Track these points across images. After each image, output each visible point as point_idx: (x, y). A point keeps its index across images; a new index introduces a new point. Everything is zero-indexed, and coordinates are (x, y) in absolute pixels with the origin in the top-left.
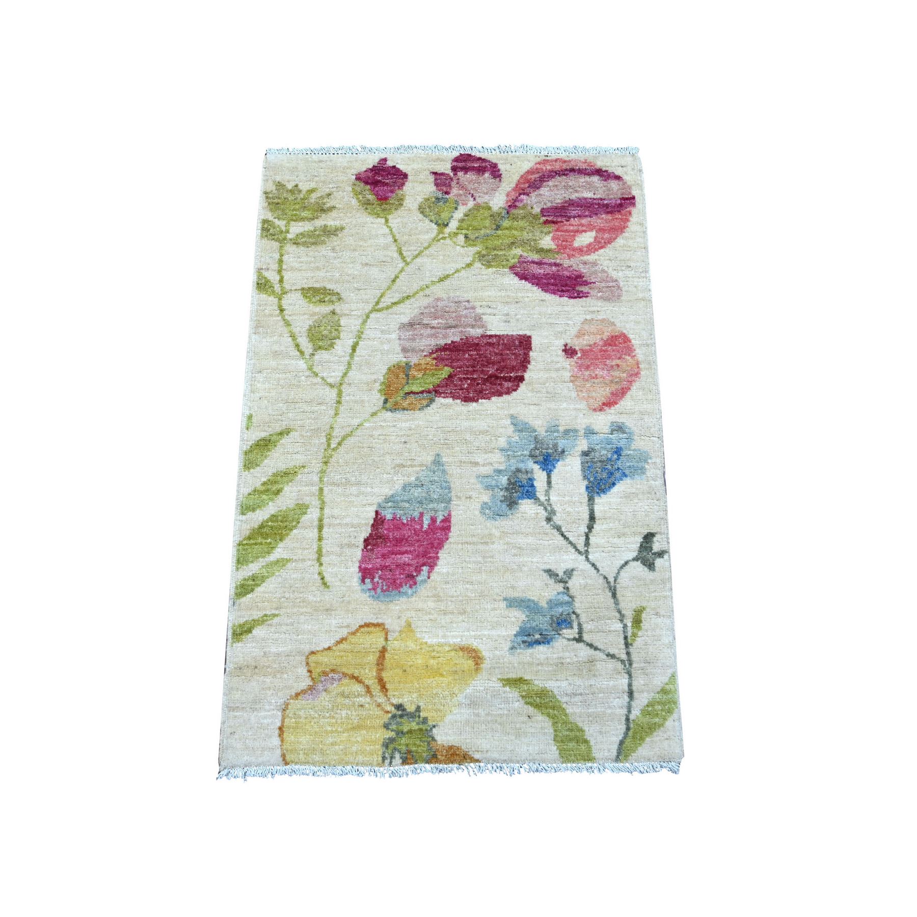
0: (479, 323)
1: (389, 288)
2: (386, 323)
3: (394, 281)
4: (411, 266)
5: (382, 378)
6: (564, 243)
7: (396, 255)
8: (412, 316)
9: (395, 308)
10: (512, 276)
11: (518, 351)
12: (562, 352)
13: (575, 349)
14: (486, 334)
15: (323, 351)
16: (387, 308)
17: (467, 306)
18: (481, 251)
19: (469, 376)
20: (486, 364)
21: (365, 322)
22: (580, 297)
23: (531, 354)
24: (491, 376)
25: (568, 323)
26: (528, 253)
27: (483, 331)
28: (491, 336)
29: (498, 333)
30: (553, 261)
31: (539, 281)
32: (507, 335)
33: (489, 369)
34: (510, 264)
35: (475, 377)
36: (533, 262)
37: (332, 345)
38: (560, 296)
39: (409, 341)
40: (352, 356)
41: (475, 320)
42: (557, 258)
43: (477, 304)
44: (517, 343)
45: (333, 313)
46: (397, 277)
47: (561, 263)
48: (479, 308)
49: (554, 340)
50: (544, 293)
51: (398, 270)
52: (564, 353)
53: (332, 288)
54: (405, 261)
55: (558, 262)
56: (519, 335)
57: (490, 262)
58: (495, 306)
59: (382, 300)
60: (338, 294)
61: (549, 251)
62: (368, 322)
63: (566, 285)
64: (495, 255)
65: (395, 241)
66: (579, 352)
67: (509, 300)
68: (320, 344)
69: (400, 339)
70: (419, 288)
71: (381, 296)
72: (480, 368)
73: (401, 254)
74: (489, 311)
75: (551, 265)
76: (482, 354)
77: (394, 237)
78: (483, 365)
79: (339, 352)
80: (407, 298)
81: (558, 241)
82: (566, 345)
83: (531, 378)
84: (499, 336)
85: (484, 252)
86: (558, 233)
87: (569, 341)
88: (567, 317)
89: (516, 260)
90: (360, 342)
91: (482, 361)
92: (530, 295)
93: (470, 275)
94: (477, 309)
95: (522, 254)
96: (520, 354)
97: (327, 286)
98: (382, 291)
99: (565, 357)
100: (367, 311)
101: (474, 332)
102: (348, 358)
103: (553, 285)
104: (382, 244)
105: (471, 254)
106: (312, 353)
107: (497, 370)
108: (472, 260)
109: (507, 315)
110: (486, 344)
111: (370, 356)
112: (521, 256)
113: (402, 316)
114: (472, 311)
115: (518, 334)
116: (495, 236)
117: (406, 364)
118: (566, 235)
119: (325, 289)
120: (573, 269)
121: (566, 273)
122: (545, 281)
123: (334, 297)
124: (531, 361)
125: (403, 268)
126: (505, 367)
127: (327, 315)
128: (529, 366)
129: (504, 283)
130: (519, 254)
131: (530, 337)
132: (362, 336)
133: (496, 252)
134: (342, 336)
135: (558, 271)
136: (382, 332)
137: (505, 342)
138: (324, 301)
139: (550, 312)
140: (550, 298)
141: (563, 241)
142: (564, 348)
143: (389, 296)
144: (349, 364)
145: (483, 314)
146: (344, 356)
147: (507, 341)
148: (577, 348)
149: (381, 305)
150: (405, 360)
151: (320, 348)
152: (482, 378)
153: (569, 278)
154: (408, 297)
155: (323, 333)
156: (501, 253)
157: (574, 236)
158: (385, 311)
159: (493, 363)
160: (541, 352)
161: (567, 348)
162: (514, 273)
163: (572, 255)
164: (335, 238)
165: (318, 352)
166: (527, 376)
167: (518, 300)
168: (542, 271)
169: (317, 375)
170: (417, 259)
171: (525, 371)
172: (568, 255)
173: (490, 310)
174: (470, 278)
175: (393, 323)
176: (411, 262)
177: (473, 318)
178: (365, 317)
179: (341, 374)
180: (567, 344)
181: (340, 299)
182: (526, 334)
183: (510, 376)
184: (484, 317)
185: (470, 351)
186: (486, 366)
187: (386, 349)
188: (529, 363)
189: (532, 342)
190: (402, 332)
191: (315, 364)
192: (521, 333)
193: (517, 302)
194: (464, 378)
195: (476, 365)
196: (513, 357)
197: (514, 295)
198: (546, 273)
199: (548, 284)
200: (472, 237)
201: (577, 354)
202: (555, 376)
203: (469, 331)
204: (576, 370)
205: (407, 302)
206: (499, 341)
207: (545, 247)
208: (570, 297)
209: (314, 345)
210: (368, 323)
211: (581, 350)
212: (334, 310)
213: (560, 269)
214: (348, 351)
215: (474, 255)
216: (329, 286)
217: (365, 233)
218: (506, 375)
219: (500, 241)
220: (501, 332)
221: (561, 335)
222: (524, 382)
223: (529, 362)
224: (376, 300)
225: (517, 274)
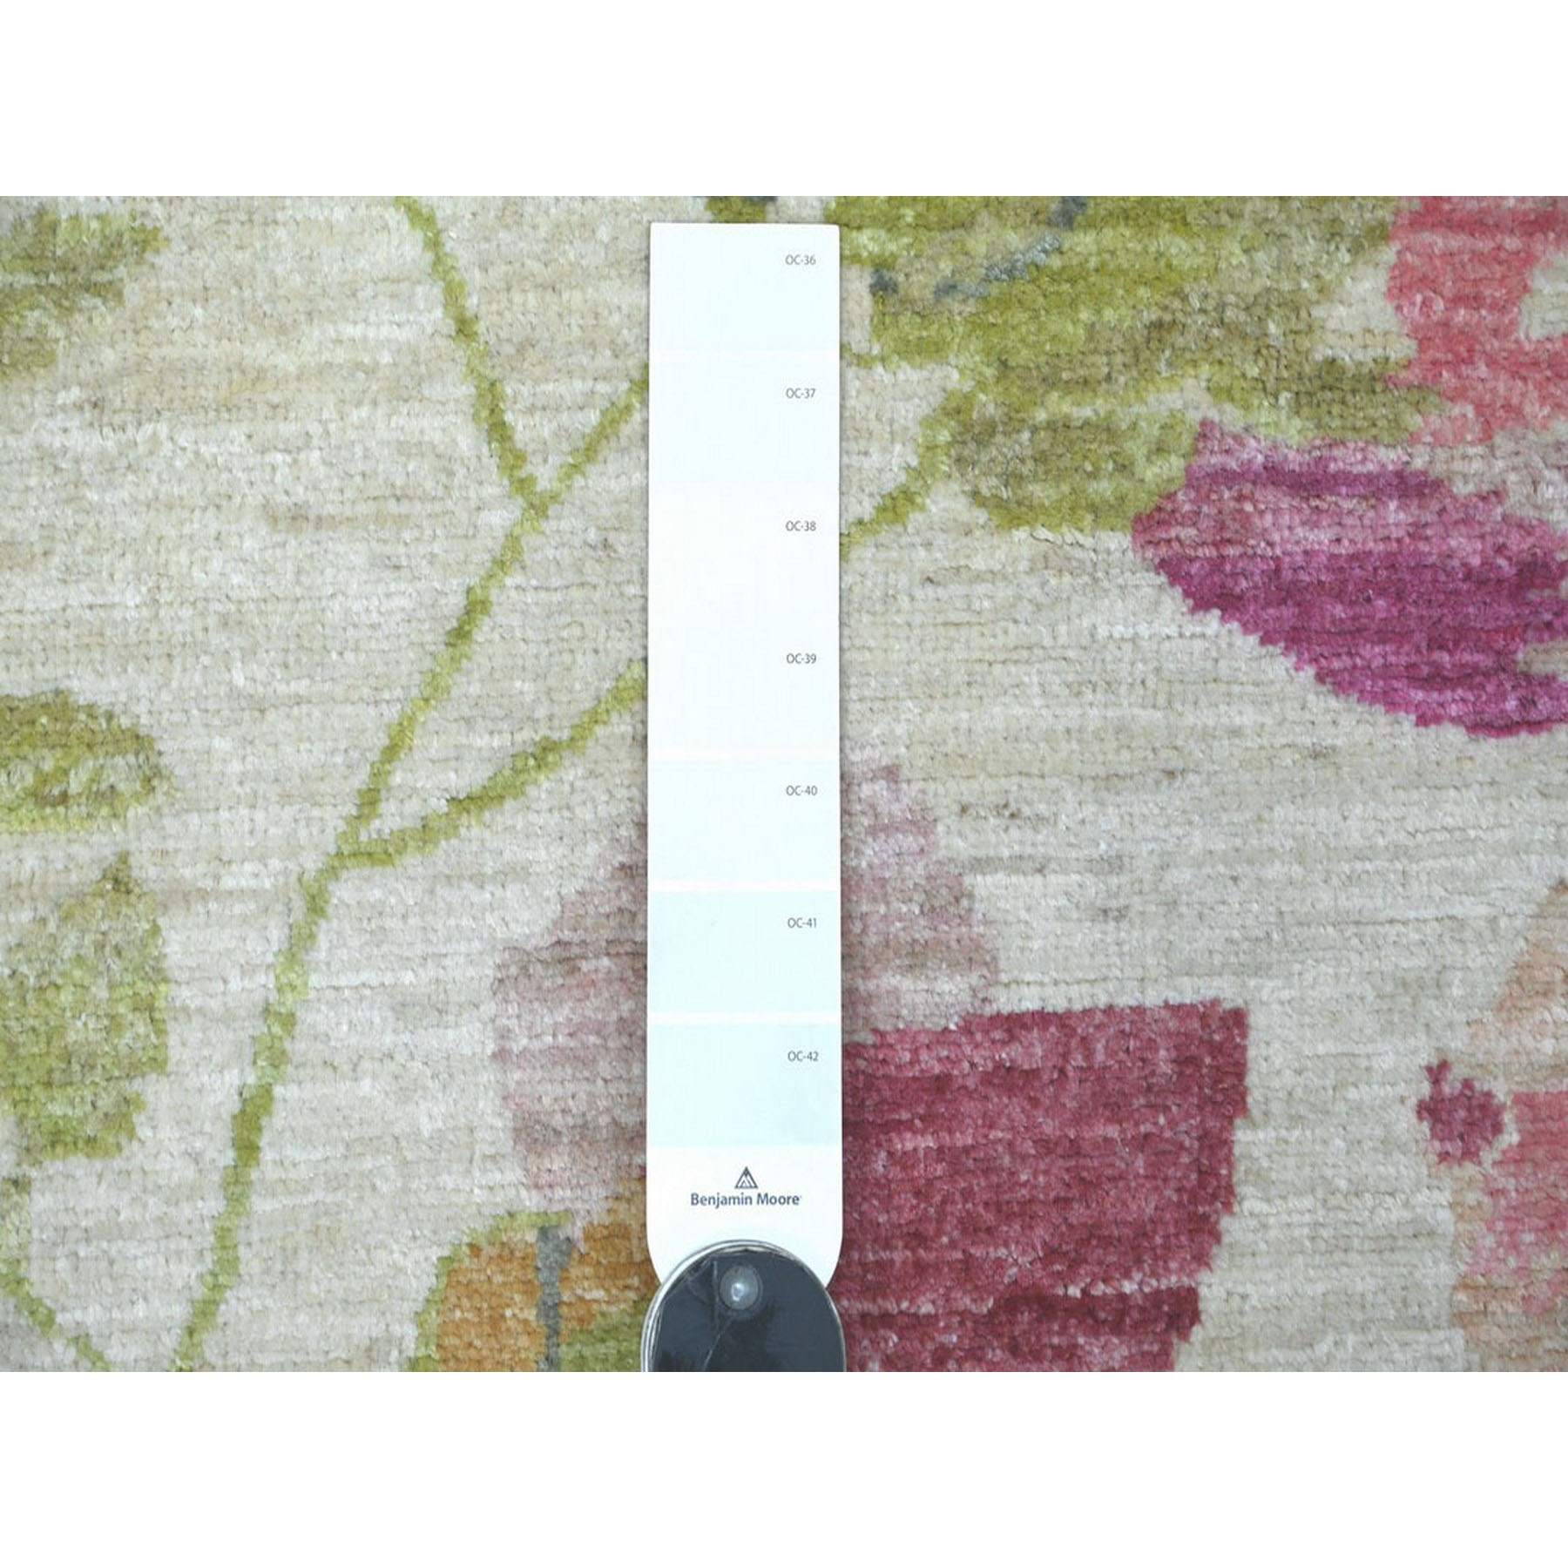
0: (950, 932)
1: (433, 690)
2: (419, 949)
3: (460, 634)
4: (564, 522)
5: (411, 1331)
6: (1462, 315)
7: (467, 439)
8: (569, 890)
9: (472, 830)
10: (1150, 582)
11: (1172, 1123)
12: (1413, 1119)
13: (1489, 1095)
14: (989, 1010)
15: (78, 1164)
16: (426, 832)
17: (883, 808)
18: (968, 398)
19: (891, 1306)
20: (989, 1217)
21: (298, 946)
22: (1535, 726)
23: (1243, 1136)
24: (1011, 1302)
25: (1458, 911)
26: (1247, 407)
27: (974, 990)
28: (1014, 1025)
29: (1057, 1003)
30: (1388, 457)
31: (1305, 609)
32: (1109, 1010)
33: (1002, 1252)
34: (1142, 502)
35: (926, 1308)
36: (1274, 474)
37: (122, 1117)
38: (1423, 721)
39: (558, 1073)
40: (236, 1184)
41: (931, 912)
42: (1414, 439)
43: (944, 795)
44: (1165, 1068)
45: (119, 881)
46: (475, 607)
47: (1439, 470)
48: (952, 821)
49: (1372, 1040)
50: (1333, 703)
51: (481, 553)
52: (1425, 1127)
53: (104, 702)
54: (523, 485)
55: (1419, 463)
56: (1176, 1010)
57: (1020, 478)
58: (1042, 808)
59: (397, 779)
60: (139, 741)
61: (1377, 380)
62: (323, 942)
63: (1462, 635)
64: (1051, 426)
65: (464, 328)
66: (1508, 1118)
67: (1124, 761)
68: (57, 1109)
69: (501, 1056)
70: (607, 685)
71: (391, 752)
72: (953, 1245)
73: (498, 430)
74: (1010, 841)
75: (1378, 487)
76: (967, 1150)
77: (453, 294)
78: (971, 1227)
79: (165, 1162)
80: (541, 764)
81: (1426, 303)
82: (1437, 1073)
83: (1236, 1301)
84: (1062, 1021)
85: (988, 405)
86: (1427, 237)
87: (1457, 1043)
88: (1453, 873)
89: (1174, 465)
90: (278, 1091)
91: (967, 1194)
92: (1247, 717)
93: (904, 581)
94: (940, 828)
95: (1213, 415)
96: (1181, 1147)
97: (75, 684)
98: (392, 713)
99: (1433, 1158)
100: (311, 863)
101: (919, 999)
102: (214, 1204)
103: (1382, 637)
104: (386, 358)
105: (909, 413)
106: (15, 1173)
107: (1052, 1254)
108: (914, 462)
109: (1115, 864)
110: (987, 1079)
111: (336, 1182)
112: (1206, 431)
113: (512, 893)
114: (910, 842)
115: (1174, 998)
116: (1055, 278)
117: (544, 1233)
118: (1477, 256)
119: (59, 705)
120: (1505, 518)
121: (1466, 548)
122: (1339, 611)
123: (119, 761)
124: (1242, 1190)
125: (512, 541)
126: (1093, 1235)
127: (81, 899)
128: (1225, 1222)
129: (1102, 632)
130: (1194, 417)
131: (1237, 1019)
132: (287, 1045)
133: (1059, 405)
134: (175, 1053)
135: (1417, 531)
136: (403, 1008)
137: (1100, 1057)
138: (64, 798)
139: (1356, 840)
140: (1362, 733)
141: (1457, 301)
142: (1426, 1089)
143: (436, 746)
144: (224, 1239)
145: (981, 865)
146: (194, 1192)
147: (1110, 1053)
148: (1501, 1091)
149: (392, 817)
150: (531, 1201)
151: (58, 1139)
152: (964, 1314)
153: (1481, 580)
154: (544, 754)
155: (72, 1037)
156: (1087, 412)
157: (1527, 259)
158: (411, 861)
159: (1025, 1213)
160: (1296, 1120)
161: (1447, 1089)
162: (1163, 565)
163: (1507, 407)
164: (104, 318)
165: (54, 1166)
166: (1213, 1288)
167: (1176, 763)
168: (1321, 538)
169: (50, 1320)
170: (592, 470)
171: (1202, 1259)
172: (1479, 407)
173: (1015, 833)
174: (904, 602)
175: (463, 947)
176: (554, 497)
177: (919, 897)
178: (299, 905)
179: (180, 1312)
180: (1444, 1066)
181: (151, 777)
182: (1215, 1002)
183: (1123, 1297)
184: (982, 884)
185: (900, 1126)
186: (989, 1230)
187: (426, 1128)
188: (1228, 1206)
189: (1252, 1053)
190: (512, 1009)
191: (34, 1250)
192: (1189, 992)
193: (1171, 774)
194: (864, 1316)
195: (931, 1229)
196: (1140, 1164)
197: (1159, 715)
198: (1344, 549)
199: (1354, 633)
200: (918, 283)
201: (1497, 1129)
202: (1371, 1284)
203: (895, 993)
204: (1490, 1241)
205: (543, 787)
206: (1065, 1056)
207: (1351, 355)
208: (1480, 726)
209: (21, 1120)
210: (322, 952)
211: (1526, 1102)
212: (124, 858)
213: (1428, 517)
214: (211, 1154)
215: (929, 423)
216: (85, 687)
217: (279, 270)
218: (1100, 1289)
219: (1084, 315)
220: (1074, 991)
221: (1415, 1001)
222: (1197, 1333)
223: (1226, 1195)
224: (361, 779)
225: (1173, 570)
